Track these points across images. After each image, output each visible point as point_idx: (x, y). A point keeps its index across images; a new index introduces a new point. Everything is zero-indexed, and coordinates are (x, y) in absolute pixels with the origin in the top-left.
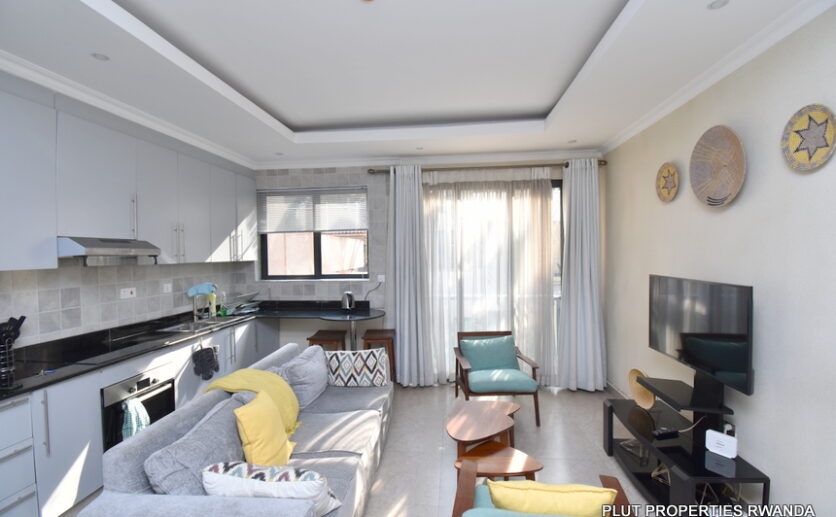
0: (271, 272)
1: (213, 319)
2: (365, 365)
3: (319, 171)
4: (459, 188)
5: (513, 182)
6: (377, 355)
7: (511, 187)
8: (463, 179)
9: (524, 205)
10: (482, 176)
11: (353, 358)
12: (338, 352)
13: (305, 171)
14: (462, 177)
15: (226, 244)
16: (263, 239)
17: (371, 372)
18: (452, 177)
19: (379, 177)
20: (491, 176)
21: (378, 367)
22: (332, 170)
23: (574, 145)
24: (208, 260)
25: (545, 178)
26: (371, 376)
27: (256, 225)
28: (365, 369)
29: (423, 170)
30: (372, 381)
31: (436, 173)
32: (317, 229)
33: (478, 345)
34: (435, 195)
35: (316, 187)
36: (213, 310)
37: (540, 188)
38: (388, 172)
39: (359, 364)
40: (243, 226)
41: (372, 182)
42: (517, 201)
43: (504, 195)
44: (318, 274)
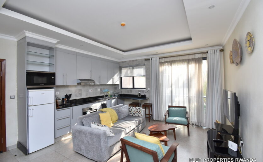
0: (123, 87)
1: (109, 97)
2: (137, 111)
3: (133, 61)
4: (171, 63)
5: (188, 59)
6: (140, 108)
7: (188, 61)
8: (172, 60)
9: (193, 67)
10: (178, 58)
11: (135, 109)
12: (131, 107)
13: (130, 61)
14: (172, 59)
15: (111, 80)
16: (121, 79)
17: (138, 113)
18: (168, 59)
19: (148, 61)
20: (181, 58)
21: (140, 112)
22: (136, 60)
23: (208, 46)
24: (107, 84)
25: (200, 57)
26: (138, 114)
27: (119, 75)
28: (137, 112)
29: (159, 58)
30: (139, 115)
31: (163, 59)
32: (133, 76)
33: (173, 110)
34: (163, 65)
35: (133, 65)
36: (109, 95)
37: (198, 61)
38: (150, 60)
39: (136, 110)
40: (116, 76)
41: (146, 62)
42: (190, 66)
43: (186, 64)
44: (134, 88)
